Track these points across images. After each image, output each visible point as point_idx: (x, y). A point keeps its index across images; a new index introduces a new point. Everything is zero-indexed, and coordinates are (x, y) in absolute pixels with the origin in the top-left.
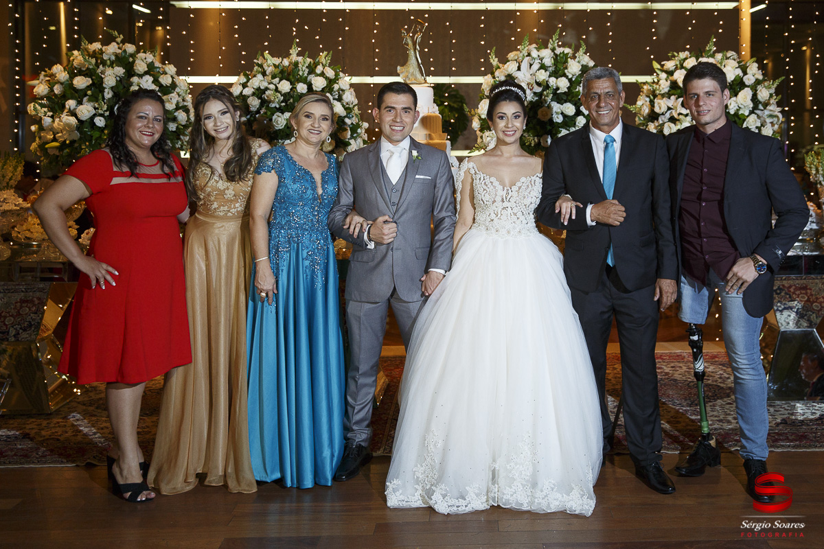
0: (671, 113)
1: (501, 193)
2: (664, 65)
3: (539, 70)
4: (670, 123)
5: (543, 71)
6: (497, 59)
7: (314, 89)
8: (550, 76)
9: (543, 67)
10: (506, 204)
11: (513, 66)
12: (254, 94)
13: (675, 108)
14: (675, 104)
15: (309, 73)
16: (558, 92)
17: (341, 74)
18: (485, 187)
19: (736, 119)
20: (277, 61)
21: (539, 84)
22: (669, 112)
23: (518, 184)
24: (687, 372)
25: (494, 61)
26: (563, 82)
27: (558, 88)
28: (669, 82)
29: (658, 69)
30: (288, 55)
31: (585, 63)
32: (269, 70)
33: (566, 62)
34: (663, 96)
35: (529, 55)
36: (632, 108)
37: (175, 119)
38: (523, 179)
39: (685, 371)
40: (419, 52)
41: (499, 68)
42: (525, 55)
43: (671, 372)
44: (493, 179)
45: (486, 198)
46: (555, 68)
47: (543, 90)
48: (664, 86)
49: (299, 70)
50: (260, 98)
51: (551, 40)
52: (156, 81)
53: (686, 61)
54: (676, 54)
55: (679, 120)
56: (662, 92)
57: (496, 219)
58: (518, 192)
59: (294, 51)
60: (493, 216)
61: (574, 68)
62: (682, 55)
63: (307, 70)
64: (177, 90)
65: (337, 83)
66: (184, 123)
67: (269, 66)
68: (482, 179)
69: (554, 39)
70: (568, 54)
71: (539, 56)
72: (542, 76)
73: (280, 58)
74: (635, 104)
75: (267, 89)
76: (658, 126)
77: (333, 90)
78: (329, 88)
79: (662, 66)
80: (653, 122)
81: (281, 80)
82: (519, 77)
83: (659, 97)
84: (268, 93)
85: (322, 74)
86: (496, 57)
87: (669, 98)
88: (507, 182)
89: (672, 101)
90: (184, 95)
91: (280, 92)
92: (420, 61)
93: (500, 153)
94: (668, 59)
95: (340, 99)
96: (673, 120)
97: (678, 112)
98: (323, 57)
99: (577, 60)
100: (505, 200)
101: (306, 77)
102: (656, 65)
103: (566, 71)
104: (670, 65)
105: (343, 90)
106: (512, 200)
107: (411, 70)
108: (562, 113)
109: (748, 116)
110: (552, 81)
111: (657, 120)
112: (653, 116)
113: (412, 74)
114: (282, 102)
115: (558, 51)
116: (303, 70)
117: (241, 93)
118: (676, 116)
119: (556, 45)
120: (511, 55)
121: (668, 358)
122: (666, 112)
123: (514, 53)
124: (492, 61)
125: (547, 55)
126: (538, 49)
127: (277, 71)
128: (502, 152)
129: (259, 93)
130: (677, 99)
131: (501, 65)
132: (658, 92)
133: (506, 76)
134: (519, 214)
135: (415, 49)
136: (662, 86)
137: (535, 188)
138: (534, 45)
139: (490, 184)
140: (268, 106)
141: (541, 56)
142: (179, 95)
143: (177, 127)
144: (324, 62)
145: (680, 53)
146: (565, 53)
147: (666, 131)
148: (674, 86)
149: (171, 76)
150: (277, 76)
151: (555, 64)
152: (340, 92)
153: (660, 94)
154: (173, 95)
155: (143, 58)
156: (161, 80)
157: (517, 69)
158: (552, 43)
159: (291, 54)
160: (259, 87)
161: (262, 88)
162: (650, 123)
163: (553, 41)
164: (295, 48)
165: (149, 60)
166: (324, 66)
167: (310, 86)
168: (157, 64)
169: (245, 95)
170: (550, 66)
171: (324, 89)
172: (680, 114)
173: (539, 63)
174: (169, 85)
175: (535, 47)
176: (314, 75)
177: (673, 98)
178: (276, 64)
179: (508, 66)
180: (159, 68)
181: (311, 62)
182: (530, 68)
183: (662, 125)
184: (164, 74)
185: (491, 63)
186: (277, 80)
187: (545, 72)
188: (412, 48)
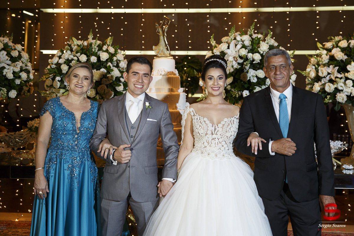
0: (330, 76)
1: (211, 128)
2: (325, 45)
3: (241, 48)
4: (329, 83)
5: (244, 49)
6: (215, 41)
7: (101, 60)
8: (248, 52)
9: (244, 47)
10: (214, 136)
11: (225, 46)
12: (65, 63)
13: (333, 74)
14: (333, 71)
15: (99, 50)
16: (254, 63)
17: (119, 51)
18: (200, 124)
20: (80, 42)
21: (241, 57)
22: (329, 76)
23: (223, 123)
25: (213, 43)
26: (257, 56)
27: (254, 60)
28: (328, 56)
29: (321, 47)
30: (87, 39)
31: (271, 44)
32: (75, 48)
33: (259, 43)
34: (324, 65)
35: (235, 39)
36: (303, 73)
37: (20, 77)
38: (226, 120)
40: (167, 37)
41: (216, 47)
42: (233, 39)
44: (205, 119)
45: (201, 131)
46: (252, 47)
47: (244, 61)
48: (325, 59)
49: (92, 48)
50: (68, 65)
51: (249, 29)
52: (9, 54)
53: (340, 43)
54: (333, 38)
55: (336, 81)
56: (324, 63)
57: (208, 147)
58: (222, 128)
59: (90, 37)
60: (206, 144)
61: (264, 47)
62: (337, 38)
63: (97, 48)
64: (22, 59)
65: (116, 57)
66: (25, 79)
67: (74, 46)
68: (198, 119)
69: (251, 29)
70: (260, 38)
71: (241, 39)
72: (244, 52)
73: (83, 41)
74: (305, 70)
75: (72, 60)
76: (321, 85)
77: (113, 61)
78: (110, 59)
79: (323, 46)
80: (318, 82)
81: (81, 54)
82: (228, 53)
83: (322, 66)
84: (73, 62)
85: (107, 51)
86: (214, 40)
87: (329, 67)
88: (215, 121)
89: (330, 69)
90: (26, 62)
92: (167, 43)
93: (210, 102)
94: (328, 41)
95: (117, 66)
96: (331, 81)
97: (335, 76)
98: (109, 41)
99: (266, 42)
100: (213, 133)
101: (97, 53)
102: (319, 45)
103: (259, 49)
104: (329, 45)
105: (120, 61)
106: (219, 133)
107: (161, 48)
108: (256, 76)
110: (250, 55)
111: (321, 81)
112: (318, 79)
113: (162, 51)
115: (254, 36)
116: (95, 48)
117: (58, 62)
118: (333, 79)
119: (253, 32)
120: (224, 39)
122: (327, 76)
123: (226, 37)
125: (247, 39)
126: (241, 35)
127: (79, 49)
128: (211, 101)
129: (68, 62)
130: (334, 67)
131: (217, 45)
132: (321, 63)
133: (220, 52)
134: (223, 143)
135: (164, 35)
136: (324, 59)
137: (234, 126)
138: (239, 33)
139: (204, 122)
141: (243, 39)
142: (23, 63)
143: (21, 82)
144: (108, 43)
145: (336, 37)
146: (258, 37)
147: (327, 89)
148: (332, 59)
149: (19, 51)
150: (79, 52)
151: (252, 45)
152: (118, 61)
153: (322, 64)
154: (18, 62)
155: (2, 40)
156: (12, 53)
157: (227, 48)
158: (250, 31)
159: (89, 38)
160: (68, 58)
161: (70, 59)
162: (316, 83)
163: (251, 30)
164: (91, 35)
165: (5, 42)
166: (108, 46)
167: (99, 58)
168: (11, 44)
169: (60, 63)
170: (249, 46)
171: (107, 60)
172: (336, 77)
173: (242, 44)
174: (16, 57)
175: (239, 34)
176: (101, 51)
177: (331, 66)
178: (79, 44)
179: (222, 46)
180: (11, 46)
181: (100, 43)
182: (236, 47)
183: (324, 85)
184: (14, 50)
185: (211, 44)
186: (79, 54)
187: (245, 50)
188: (162, 34)
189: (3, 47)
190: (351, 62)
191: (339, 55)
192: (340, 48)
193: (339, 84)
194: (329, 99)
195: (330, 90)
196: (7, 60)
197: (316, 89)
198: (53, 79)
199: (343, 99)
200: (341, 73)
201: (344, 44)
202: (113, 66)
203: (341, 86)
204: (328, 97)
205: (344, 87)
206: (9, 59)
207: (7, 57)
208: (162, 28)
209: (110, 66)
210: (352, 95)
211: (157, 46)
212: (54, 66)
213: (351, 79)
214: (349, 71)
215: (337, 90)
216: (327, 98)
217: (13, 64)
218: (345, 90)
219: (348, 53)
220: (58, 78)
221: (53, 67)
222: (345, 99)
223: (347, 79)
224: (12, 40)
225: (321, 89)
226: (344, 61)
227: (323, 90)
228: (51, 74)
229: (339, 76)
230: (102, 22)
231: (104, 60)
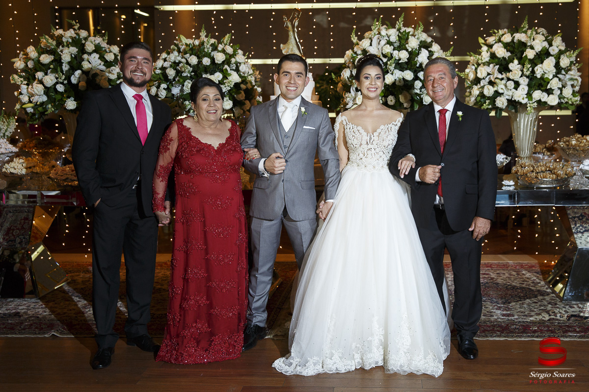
0: (490, 77)
1: (366, 138)
2: (487, 40)
3: (385, 45)
4: (488, 86)
5: (388, 46)
6: (356, 38)
7: (216, 62)
8: (394, 50)
9: (389, 43)
10: (370, 146)
11: (366, 42)
12: (171, 66)
13: (493, 74)
14: (493, 71)
15: (213, 50)
16: (400, 62)
17: (238, 51)
18: (354, 134)
19: (542, 82)
20: (189, 41)
21: (384, 56)
22: (488, 77)
23: (379, 131)
24: (509, 277)
25: (354, 39)
26: (403, 54)
27: (399, 59)
28: (489, 53)
29: (482, 43)
30: (198, 37)
31: (423, 40)
32: (183, 48)
33: (408, 39)
34: (484, 64)
35: (379, 33)
36: (462, 75)
38: (382, 127)
39: (507, 277)
41: (358, 44)
42: (376, 34)
43: (496, 277)
44: (359, 128)
45: (355, 142)
46: (400, 44)
47: (388, 60)
48: (485, 56)
49: (204, 48)
50: (175, 69)
51: (397, 22)
52: (102, 58)
53: (503, 37)
54: (496, 31)
55: (495, 83)
56: (483, 61)
57: (364, 158)
58: (378, 136)
59: (203, 34)
62: (501, 32)
63: (211, 48)
65: (234, 58)
67: (182, 45)
68: (351, 128)
69: (400, 21)
70: (409, 32)
71: (387, 34)
72: (388, 49)
73: (193, 39)
74: (464, 72)
75: (180, 62)
76: (480, 88)
77: (231, 63)
78: (227, 62)
79: (486, 41)
80: (476, 85)
81: (190, 55)
82: (370, 51)
83: (482, 65)
84: (181, 65)
85: (223, 51)
86: (355, 36)
87: (489, 66)
88: (370, 129)
89: (489, 69)
91: (190, 65)
92: (297, 40)
94: (490, 35)
95: (237, 70)
96: (491, 83)
97: (495, 77)
98: (227, 38)
99: (416, 37)
100: (368, 143)
101: (210, 53)
102: (481, 41)
103: (407, 45)
104: (491, 40)
105: (240, 63)
106: (374, 143)
107: (290, 46)
108: (403, 79)
109: (551, 79)
110: (396, 54)
111: (480, 83)
112: (477, 81)
113: (292, 50)
114: (192, 72)
115: (403, 29)
116: (208, 48)
117: (163, 65)
118: (493, 80)
119: (402, 25)
120: (367, 34)
121: (496, 266)
122: (486, 77)
123: (369, 32)
124: (352, 39)
125: (393, 34)
126: (387, 29)
127: (188, 49)
129: (175, 65)
130: (494, 66)
131: (359, 42)
132: (480, 61)
134: (381, 153)
135: (294, 31)
136: (484, 56)
137: (392, 133)
138: (385, 26)
139: (357, 131)
140: (181, 75)
141: (389, 34)
144: (225, 42)
145: (499, 30)
146: (407, 32)
147: (486, 92)
148: (493, 56)
149: (115, 54)
150: (188, 52)
151: (399, 40)
152: (238, 64)
153: (482, 63)
154: (114, 67)
155: (93, 40)
156: (105, 57)
157: (369, 44)
158: (398, 24)
159: (201, 36)
160: (175, 61)
161: (177, 61)
162: (474, 86)
163: (400, 23)
164: (203, 31)
165: (97, 42)
166: (225, 45)
167: (213, 60)
168: (104, 45)
169: (165, 67)
170: (396, 42)
171: (223, 62)
172: (497, 78)
173: (387, 40)
174: (112, 61)
175: (385, 28)
176: (216, 52)
177: (491, 65)
178: (188, 43)
179: (363, 42)
180: (105, 48)
181: (215, 42)
182: (379, 44)
183: (483, 87)
184: (109, 52)
185: (352, 41)
186: (188, 55)
187: (390, 46)
188: (291, 30)
189: (94, 49)
190: (514, 59)
191: (501, 52)
192: (502, 44)
193: (499, 86)
194: (488, 105)
195: (489, 93)
196: (100, 64)
197: (474, 93)
198: (158, 87)
199: (503, 104)
200: (503, 73)
201: (507, 38)
202: (231, 70)
203: (502, 89)
204: (487, 102)
205: (505, 89)
206: (103, 63)
207: (100, 61)
208: (291, 21)
209: (226, 69)
210: (513, 99)
211: (286, 45)
212: (158, 71)
213: (513, 80)
214: (511, 71)
215: (497, 94)
216: (485, 103)
217: (108, 69)
218: (506, 92)
219: (512, 49)
220: (164, 86)
221: (157, 73)
222: (506, 104)
223: (509, 79)
224: (106, 41)
225: (480, 92)
226: (507, 58)
227: (482, 95)
228: (156, 81)
229: (500, 76)
230: (222, 17)
231: (219, 62)
